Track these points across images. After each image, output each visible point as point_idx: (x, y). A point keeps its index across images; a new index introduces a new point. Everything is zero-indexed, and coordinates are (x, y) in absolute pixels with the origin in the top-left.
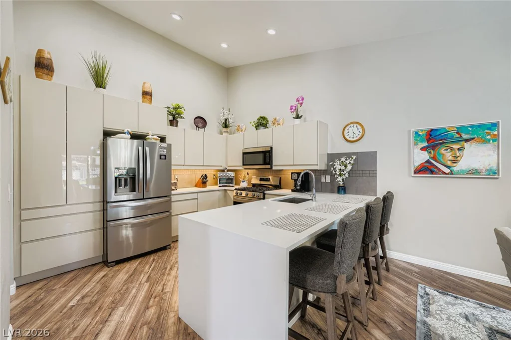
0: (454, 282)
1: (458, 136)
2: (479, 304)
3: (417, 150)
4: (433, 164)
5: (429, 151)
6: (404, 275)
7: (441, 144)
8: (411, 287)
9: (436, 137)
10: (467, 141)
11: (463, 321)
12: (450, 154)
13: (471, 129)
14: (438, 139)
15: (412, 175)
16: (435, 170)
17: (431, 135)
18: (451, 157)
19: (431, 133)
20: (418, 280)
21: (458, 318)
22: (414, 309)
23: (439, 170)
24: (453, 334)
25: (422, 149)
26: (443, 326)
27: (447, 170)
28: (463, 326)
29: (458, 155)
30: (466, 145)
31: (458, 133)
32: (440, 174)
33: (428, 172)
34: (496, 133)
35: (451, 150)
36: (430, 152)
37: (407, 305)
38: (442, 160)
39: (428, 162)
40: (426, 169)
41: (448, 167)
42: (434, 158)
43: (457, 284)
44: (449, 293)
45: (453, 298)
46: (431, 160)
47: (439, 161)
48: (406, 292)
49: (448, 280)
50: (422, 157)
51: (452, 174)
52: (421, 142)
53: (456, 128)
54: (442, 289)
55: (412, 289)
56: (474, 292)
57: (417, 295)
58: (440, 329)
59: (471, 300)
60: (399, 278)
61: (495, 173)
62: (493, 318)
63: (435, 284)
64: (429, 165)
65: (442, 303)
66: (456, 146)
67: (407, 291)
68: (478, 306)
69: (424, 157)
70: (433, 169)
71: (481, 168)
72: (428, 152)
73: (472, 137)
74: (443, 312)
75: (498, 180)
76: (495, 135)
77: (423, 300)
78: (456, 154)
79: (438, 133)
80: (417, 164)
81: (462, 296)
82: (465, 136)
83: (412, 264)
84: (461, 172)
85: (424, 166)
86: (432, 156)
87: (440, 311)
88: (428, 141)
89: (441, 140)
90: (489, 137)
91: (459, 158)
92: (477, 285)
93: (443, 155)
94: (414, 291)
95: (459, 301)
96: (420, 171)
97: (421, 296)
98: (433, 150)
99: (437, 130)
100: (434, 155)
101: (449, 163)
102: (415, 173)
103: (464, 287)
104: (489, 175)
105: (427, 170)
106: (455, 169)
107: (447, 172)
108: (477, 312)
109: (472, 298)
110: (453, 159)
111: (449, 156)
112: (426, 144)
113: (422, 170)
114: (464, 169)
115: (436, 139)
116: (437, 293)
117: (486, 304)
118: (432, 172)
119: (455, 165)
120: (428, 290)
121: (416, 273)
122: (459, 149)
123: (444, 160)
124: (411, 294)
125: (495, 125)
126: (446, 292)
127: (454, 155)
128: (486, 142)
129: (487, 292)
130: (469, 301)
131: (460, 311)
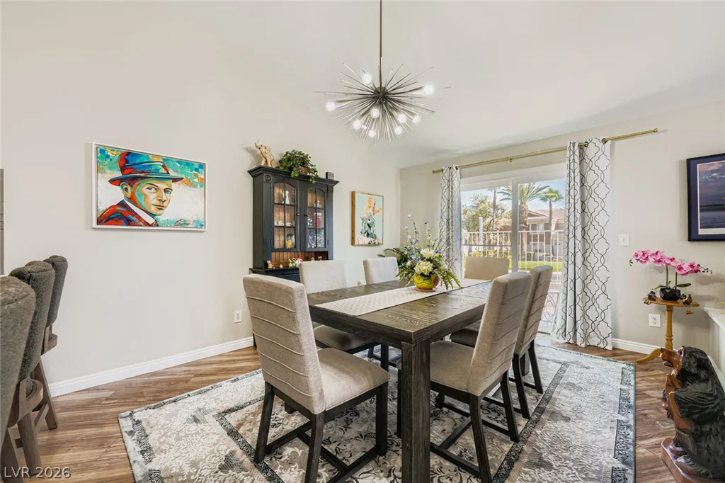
0: (165, 382)
1: (163, 170)
2: (199, 393)
3: (104, 183)
4: (130, 208)
5: (125, 187)
6: (86, 417)
7: (142, 178)
8: (107, 429)
9: (135, 167)
10: (175, 180)
11: (193, 427)
12: (155, 195)
13: (179, 165)
14: (139, 170)
15: (95, 225)
16: (134, 218)
17: (127, 162)
18: (155, 200)
19: (129, 158)
20: (114, 410)
21: (187, 428)
22: (125, 466)
23: (140, 218)
24: (192, 455)
25: (113, 181)
26: (177, 455)
27: (150, 220)
28: (196, 434)
29: (164, 198)
30: (174, 186)
31: (164, 166)
32: (141, 226)
33: (122, 221)
34: (203, 176)
35: (156, 189)
36: (126, 189)
37: (110, 468)
38: (143, 204)
39: (122, 204)
40: (118, 216)
41: (152, 215)
42: (132, 199)
43: (169, 382)
44: (165, 401)
45: (173, 404)
46: (128, 203)
47: (139, 204)
48: (102, 446)
49: (156, 382)
50: (113, 196)
51: (158, 226)
52: (110, 168)
53: (163, 159)
54: (155, 400)
55: (108, 433)
56: (189, 380)
57: (122, 436)
58: (174, 465)
59: (190, 393)
60: (77, 427)
61: (202, 225)
62: (216, 399)
63: (142, 400)
64: (124, 210)
65: (162, 422)
66: (162, 186)
67: (102, 442)
68: (199, 395)
69: (115, 195)
70: (130, 216)
71: (189, 218)
72: (122, 187)
73: (180, 176)
74: (169, 434)
75: (203, 234)
76: (201, 179)
77: (135, 437)
78: (162, 197)
79: (138, 161)
80: (104, 206)
81: (180, 394)
82: (173, 174)
83: (96, 389)
84: (168, 223)
85: (117, 212)
86: (129, 195)
87: (163, 435)
88: (123, 169)
89: (143, 173)
90: (196, 180)
91: (165, 204)
92: (189, 371)
93: (145, 195)
94: (113, 433)
95: (180, 403)
96: (108, 220)
97: (131, 433)
98: (131, 186)
99: (136, 155)
100: (133, 194)
101: (153, 210)
102: (99, 222)
103: (177, 381)
104: (196, 227)
105: (120, 218)
106: (161, 219)
107: (150, 223)
108: (201, 405)
109: (190, 390)
110: (158, 203)
111: (152, 198)
112: (118, 174)
113: (112, 219)
114: (172, 219)
115: (135, 169)
116: (151, 411)
117: (204, 388)
118: (129, 222)
119: (160, 212)
120: (137, 416)
121: (107, 399)
122: (166, 190)
123: (147, 204)
124: (112, 440)
125: (202, 166)
126: (162, 402)
127: (159, 198)
128: (193, 185)
129: (200, 372)
130: (189, 396)
131: (186, 416)
